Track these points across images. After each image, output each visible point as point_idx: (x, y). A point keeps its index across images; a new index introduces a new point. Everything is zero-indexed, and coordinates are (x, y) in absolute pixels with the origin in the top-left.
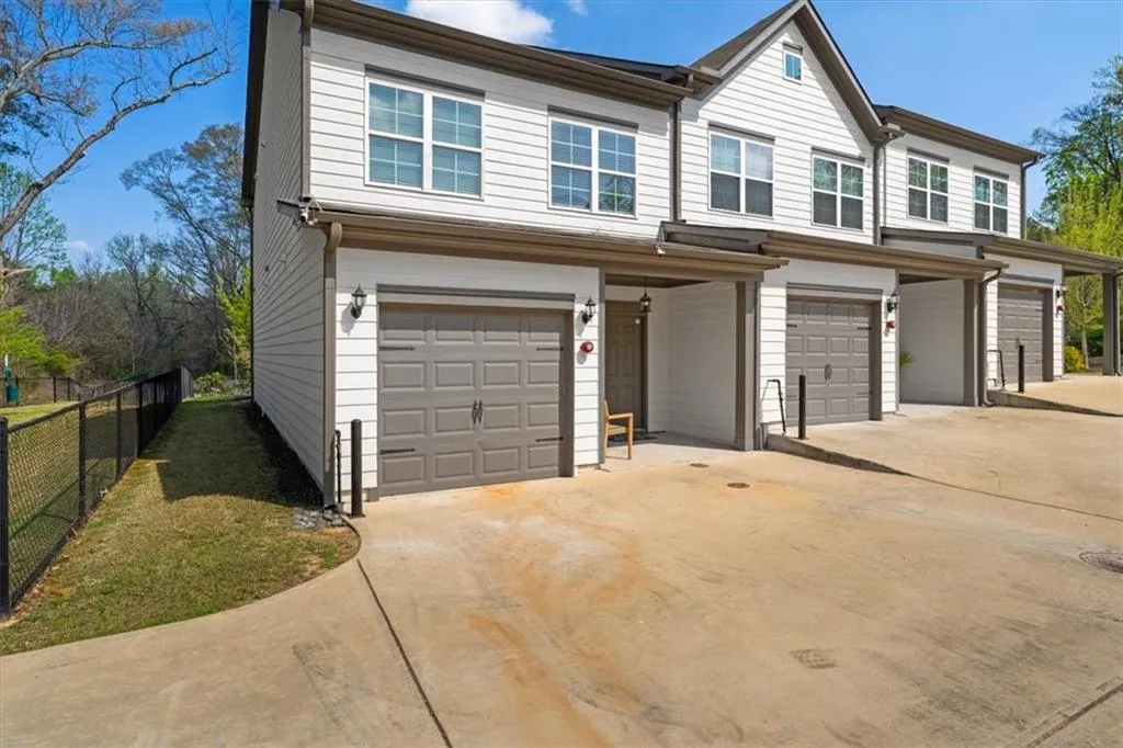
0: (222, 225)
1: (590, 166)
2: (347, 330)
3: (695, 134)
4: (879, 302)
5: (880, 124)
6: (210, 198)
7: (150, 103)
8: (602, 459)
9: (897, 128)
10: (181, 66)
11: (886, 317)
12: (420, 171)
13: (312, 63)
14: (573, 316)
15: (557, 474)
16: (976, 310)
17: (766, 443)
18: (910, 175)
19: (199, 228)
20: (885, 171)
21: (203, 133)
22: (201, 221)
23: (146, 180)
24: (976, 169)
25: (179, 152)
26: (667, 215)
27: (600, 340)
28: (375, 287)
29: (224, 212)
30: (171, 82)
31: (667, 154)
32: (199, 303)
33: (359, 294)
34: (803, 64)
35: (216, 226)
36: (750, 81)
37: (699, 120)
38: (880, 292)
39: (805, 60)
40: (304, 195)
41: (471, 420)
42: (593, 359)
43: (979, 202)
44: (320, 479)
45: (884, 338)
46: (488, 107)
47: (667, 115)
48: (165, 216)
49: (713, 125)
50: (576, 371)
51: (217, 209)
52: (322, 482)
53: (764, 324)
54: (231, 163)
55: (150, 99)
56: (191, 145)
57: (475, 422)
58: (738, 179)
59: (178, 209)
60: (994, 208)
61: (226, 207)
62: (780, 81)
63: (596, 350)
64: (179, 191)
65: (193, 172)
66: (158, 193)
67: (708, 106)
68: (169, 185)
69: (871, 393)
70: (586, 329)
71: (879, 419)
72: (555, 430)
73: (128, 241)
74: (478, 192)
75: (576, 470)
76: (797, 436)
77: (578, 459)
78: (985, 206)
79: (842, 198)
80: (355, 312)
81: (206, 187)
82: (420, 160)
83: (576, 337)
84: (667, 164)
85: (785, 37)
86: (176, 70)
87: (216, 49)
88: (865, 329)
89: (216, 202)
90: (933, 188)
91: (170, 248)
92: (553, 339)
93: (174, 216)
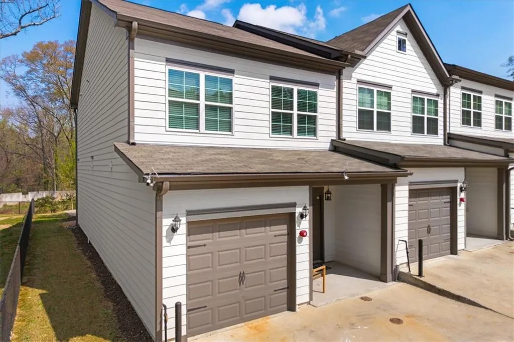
0: (46, 100)
1: (293, 110)
2: (169, 241)
3: (350, 87)
4: (456, 187)
5: (448, 76)
6: (39, 84)
7: (8, 36)
8: (311, 299)
9: (457, 77)
10: (26, 14)
11: (460, 195)
12: (198, 120)
13: (135, 59)
14: (295, 216)
15: (286, 309)
16: (504, 185)
17: (399, 277)
18: (463, 101)
19: (32, 101)
20: (450, 101)
21: (35, 46)
22: (35, 97)
24: (497, 96)
25: (21, 57)
26: (334, 136)
27: (310, 229)
28: (185, 212)
29: (47, 92)
30: (20, 23)
31: (334, 100)
32: (31, 144)
33: (177, 219)
34: (407, 42)
35: (43, 100)
36: (379, 54)
37: (352, 79)
38: (456, 181)
39: (408, 40)
40: (131, 141)
41: (238, 284)
42: (306, 240)
43: (497, 114)
44: (153, 335)
45: (459, 208)
46: (236, 79)
47: (334, 77)
48: (13, 94)
49: (359, 82)
50: (297, 248)
51: (43, 90)
52: (155, 337)
53: (397, 208)
54: (52, 64)
55: (7, 33)
56: (28, 54)
57: (240, 285)
58: (373, 111)
59: (20, 91)
60: (505, 117)
61: (49, 89)
62: (395, 53)
63: (308, 235)
64: (21, 80)
65: (29, 69)
67: (357, 70)
68: (15, 76)
69: (451, 239)
70: (302, 222)
71: (456, 254)
72: (284, 283)
74: (230, 130)
75: (297, 307)
76: (418, 274)
77: (299, 300)
78: (500, 116)
79: (427, 118)
80: (174, 230)
81: (37, 77)
82: (198, 114)
83: (297, 228)
84: (334, 106)
85: (398, 28)
86: (23, 16)
87: (47, 4)
88: (448, 202)
89: (43, 86)
90: (474, 108)
91: (15, 111)
92: (283, 229)
93: (18, 95)
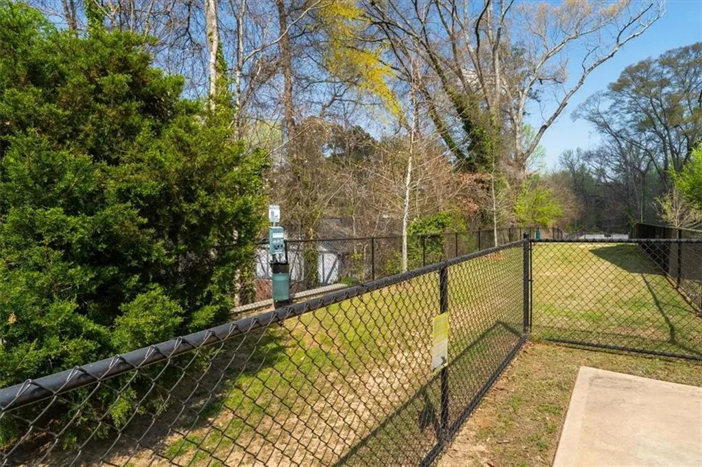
6: (624, 115)
7: (604, 60)
10: (625, 27)
19: (617, 136)
21: (623, 72)
22: (618, 132)
23: (585, 113)
25: (606, 91)
29: (634, 123)
30: (618, 41)
35: (627, 133)
48: (595, 133)
51: (628, 122)
55: (604, 57)
56: (614, 84)
59: (604, 126)
61: (636, 119)
64: (604, 116)
65: (614, 101)
66: (591, 119)
68: (598, 113)
73: (570, 153)
86: (621, 32)
87: (652, 5)
89: (629, 117)
91: (596, 153)
93: (602, 131)
